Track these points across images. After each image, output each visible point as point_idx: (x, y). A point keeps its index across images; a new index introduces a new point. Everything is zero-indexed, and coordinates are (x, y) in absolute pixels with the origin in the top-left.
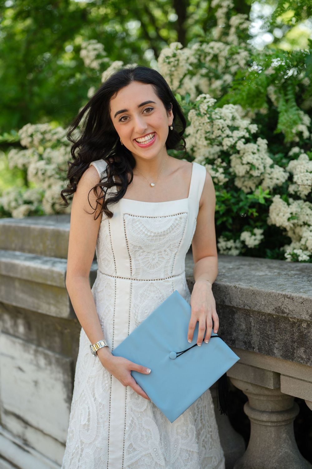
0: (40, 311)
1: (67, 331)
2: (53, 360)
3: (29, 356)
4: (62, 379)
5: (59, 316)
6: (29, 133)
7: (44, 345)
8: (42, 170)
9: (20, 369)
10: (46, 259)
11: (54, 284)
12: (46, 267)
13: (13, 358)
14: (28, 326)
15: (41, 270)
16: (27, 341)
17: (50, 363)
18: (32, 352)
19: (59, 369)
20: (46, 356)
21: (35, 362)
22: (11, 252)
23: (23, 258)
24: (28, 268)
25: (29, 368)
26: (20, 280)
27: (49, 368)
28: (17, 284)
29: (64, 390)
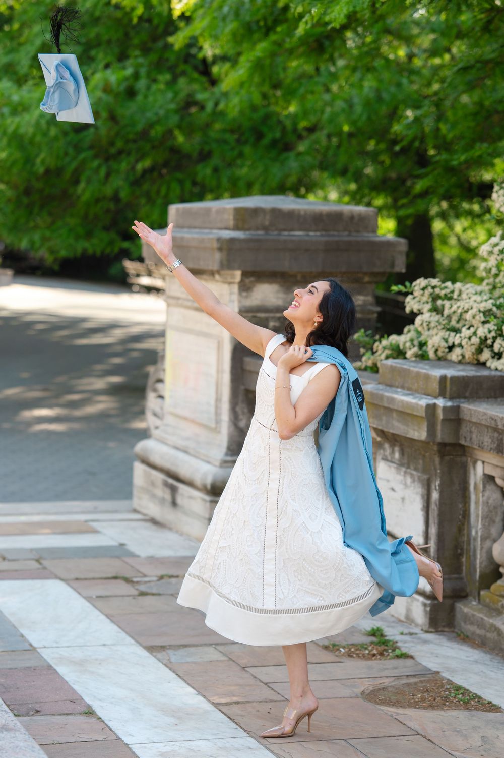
0: (408, 436)
1: (427, 454)
2: (416, 478)
3: (400, 477)
4: (421, 493)
5: (420, 439)
6: (422, 286)
7: (412, 467)
8: (427, 322)
9: (393, 489)
10: (417, 395)
11: (418, 414)
12: (414, 401)
13: (388, 481)
14: (402, 453)
15: (411, 403)
16: (401, 464)
17: (414, 481)
18: (402, 473)
19: (420, 485)
20: (412, 476)
21: (404, 482)
22: (394, 389)
23: (401, 394)
24: (402, 401)
25: (399, 487)
26: (397, 411)
27: (413, 485)
28: (394, 415)
29: (422, 501)
